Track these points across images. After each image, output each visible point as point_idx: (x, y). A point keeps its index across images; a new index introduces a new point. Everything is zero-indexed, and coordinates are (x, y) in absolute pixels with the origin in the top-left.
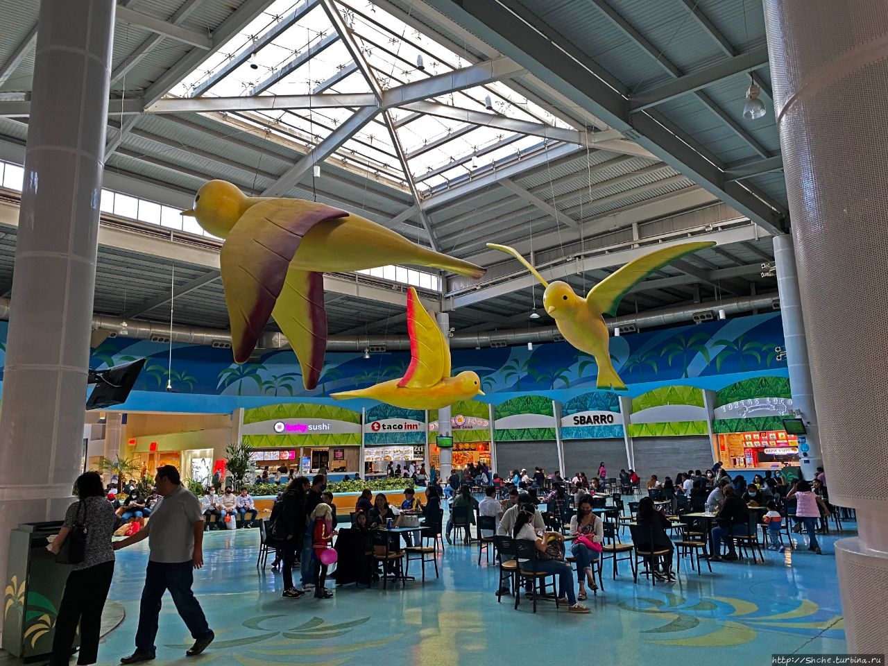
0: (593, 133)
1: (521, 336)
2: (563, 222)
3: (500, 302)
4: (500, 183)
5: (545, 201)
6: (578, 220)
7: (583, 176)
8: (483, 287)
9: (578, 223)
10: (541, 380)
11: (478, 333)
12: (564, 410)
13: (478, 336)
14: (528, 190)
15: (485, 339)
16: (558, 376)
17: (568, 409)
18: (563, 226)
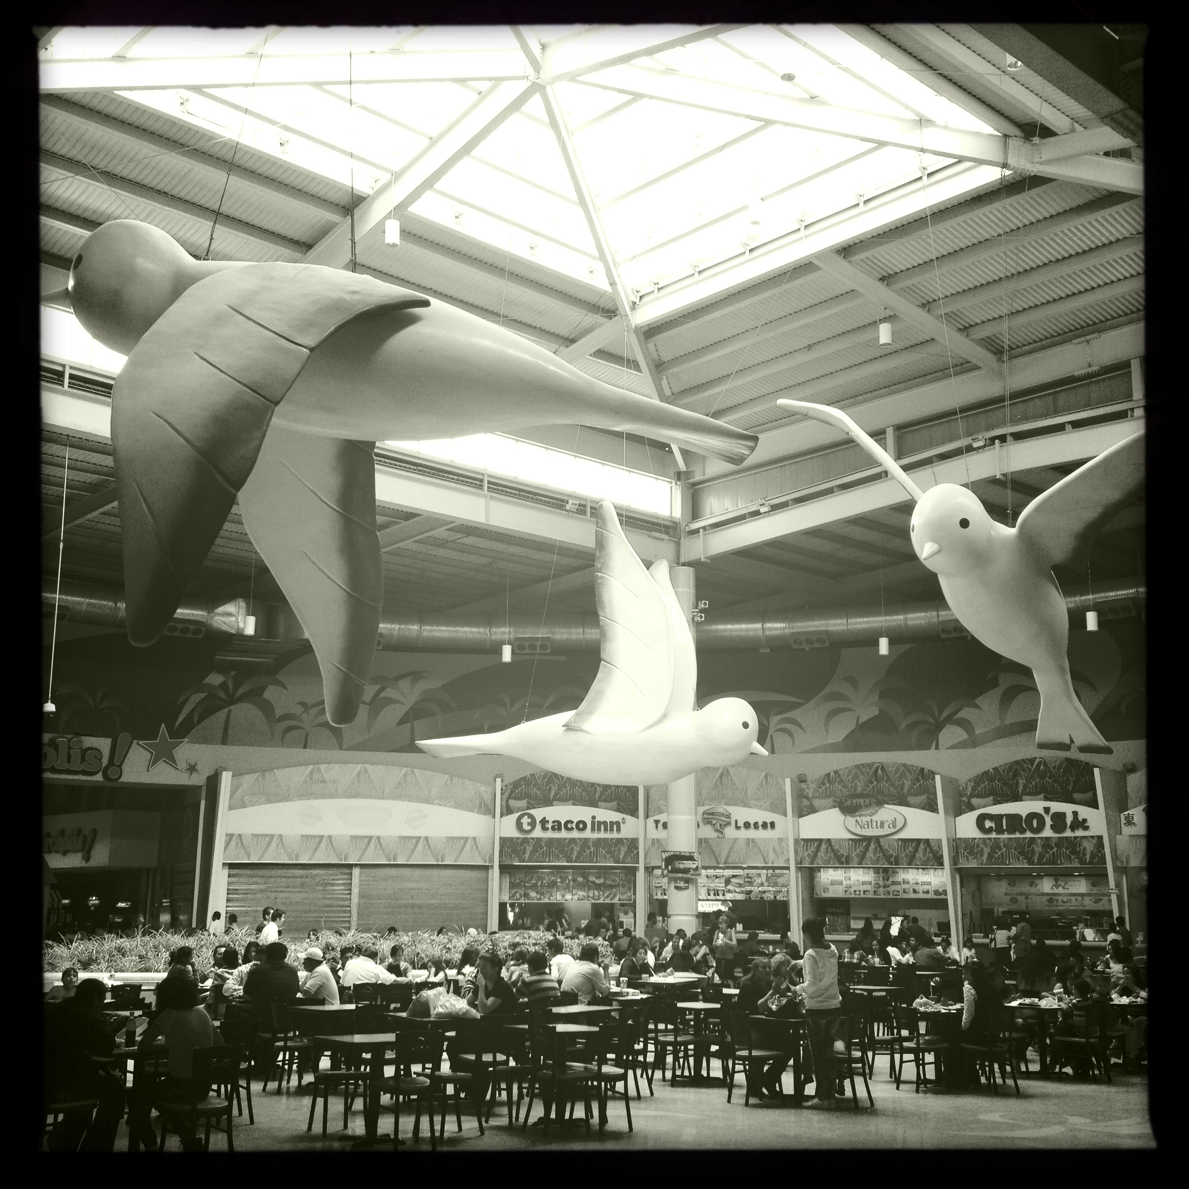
0: (1036, 140)
1: (861, 623)
2: (964, 356)
3: (815, 544)
4: (816, 262)
5: (923, 306)
6: (998, 352)
7: (1011, 246)
8: (775, 508)
9: (1000, 360)
10: (907, 727)
11: (764, 616)
12: (965, 799)
13: (764, 621)
14: (882, 279)
15: (776, 627)
16: (949, 720)
17: (972, 795)
18: (964, 367)
